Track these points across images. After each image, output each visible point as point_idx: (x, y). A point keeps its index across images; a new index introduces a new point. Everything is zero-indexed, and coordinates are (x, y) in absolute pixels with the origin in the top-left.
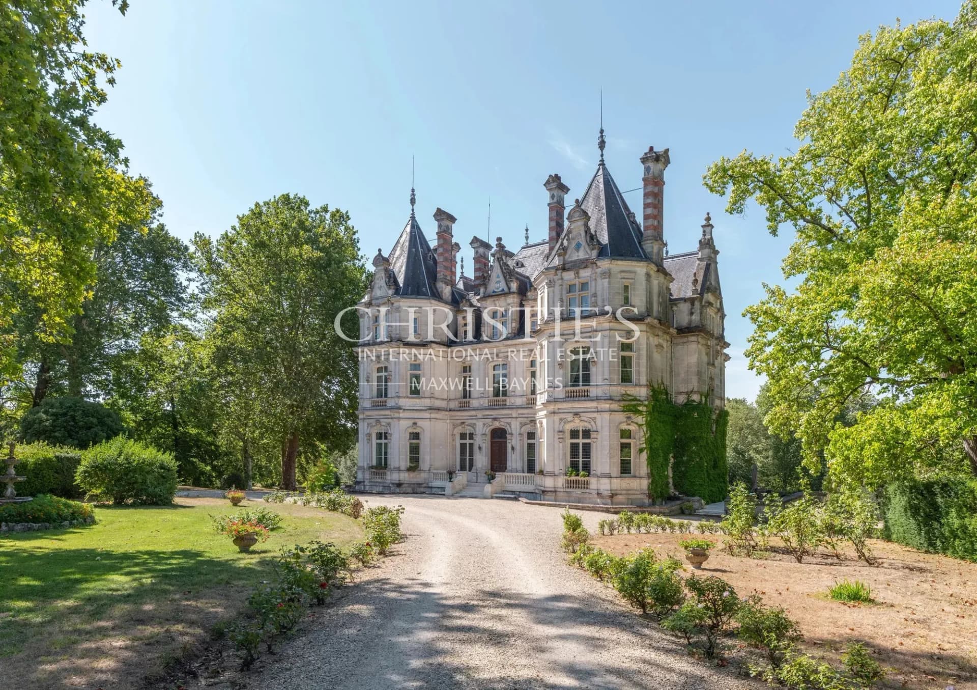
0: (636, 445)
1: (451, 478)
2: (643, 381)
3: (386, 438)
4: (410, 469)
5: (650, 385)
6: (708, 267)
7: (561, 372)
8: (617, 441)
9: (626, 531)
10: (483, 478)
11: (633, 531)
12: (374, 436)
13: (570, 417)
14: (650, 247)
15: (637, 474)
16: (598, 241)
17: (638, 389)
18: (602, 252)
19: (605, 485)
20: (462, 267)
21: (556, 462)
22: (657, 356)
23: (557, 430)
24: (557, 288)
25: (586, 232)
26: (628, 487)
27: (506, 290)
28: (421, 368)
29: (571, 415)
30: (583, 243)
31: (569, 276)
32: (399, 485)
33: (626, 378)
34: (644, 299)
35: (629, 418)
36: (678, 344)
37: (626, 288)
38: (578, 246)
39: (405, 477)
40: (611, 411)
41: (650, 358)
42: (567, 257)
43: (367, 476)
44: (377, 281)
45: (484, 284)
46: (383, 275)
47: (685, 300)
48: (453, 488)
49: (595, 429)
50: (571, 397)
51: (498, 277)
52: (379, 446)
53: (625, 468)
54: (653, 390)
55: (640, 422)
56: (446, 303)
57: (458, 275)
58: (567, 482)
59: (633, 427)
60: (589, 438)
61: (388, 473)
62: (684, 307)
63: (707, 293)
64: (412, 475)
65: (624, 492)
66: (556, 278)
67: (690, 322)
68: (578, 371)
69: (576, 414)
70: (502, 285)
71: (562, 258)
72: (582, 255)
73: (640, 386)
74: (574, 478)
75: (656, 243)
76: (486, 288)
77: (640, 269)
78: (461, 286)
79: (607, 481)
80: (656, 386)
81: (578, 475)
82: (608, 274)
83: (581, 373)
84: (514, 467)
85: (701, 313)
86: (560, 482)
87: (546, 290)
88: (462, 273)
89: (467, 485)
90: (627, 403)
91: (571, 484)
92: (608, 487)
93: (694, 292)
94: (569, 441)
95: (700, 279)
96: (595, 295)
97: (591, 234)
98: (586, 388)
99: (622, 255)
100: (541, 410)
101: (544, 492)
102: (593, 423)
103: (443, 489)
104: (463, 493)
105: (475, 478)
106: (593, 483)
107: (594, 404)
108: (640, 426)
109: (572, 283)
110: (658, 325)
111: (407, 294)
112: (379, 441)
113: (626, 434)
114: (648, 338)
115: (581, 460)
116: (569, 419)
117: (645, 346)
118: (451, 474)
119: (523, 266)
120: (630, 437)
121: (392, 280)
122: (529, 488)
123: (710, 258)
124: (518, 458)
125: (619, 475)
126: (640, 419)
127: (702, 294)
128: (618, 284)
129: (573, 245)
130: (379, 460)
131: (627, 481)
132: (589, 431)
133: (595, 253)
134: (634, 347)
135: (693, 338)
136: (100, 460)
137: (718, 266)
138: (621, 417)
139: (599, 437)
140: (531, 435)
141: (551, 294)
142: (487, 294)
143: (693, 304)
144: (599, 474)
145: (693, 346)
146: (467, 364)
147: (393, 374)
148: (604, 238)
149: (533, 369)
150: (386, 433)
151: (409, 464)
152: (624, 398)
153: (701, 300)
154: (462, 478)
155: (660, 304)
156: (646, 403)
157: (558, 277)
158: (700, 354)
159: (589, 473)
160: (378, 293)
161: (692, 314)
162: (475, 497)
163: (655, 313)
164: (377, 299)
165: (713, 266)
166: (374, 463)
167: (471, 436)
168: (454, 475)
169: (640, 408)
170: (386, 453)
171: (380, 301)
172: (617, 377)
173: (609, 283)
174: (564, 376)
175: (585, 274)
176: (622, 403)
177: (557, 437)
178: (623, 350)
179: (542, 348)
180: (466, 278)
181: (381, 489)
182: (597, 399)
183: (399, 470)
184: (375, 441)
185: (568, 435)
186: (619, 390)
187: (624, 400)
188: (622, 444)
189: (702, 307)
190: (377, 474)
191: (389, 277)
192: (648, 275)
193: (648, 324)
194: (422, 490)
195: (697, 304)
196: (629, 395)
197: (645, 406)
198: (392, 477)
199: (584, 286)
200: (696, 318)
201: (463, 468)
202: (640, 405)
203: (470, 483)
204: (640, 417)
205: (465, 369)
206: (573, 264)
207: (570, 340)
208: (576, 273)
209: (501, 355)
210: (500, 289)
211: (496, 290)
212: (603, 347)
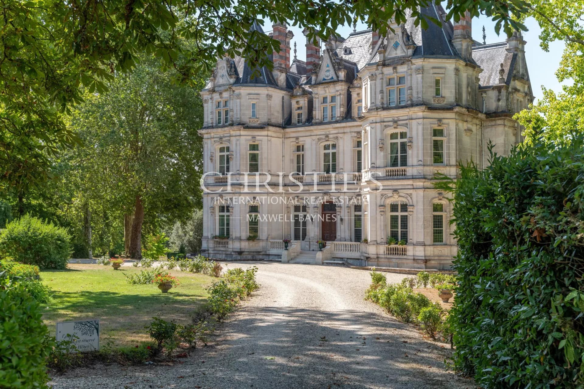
0: (447, 217)
1: (286, 247)
2: (453, 161)
3: (228, 211)
4: (250, 239)
5: (459, 165)
6: (515, 57)
7: (382, 154)
8: (430, 214)
9: (423, 286)
10: (315, 246)
11: (429, 286)
12: (217, 209)
13: (390, 193)
14: (460, 44)
15: (448, 243)
16: (413, 41)
17: (448, 168)
18: (417, 52)
19: (420, 252)
20: (295, 51)
21: (379, 233)
22: (466, 139)
23: (378, 204)
24: (378, 81)
25: (403, 33)
26: (440, 254)
27: (335, 78)
28: (259, 148)
29: (391, 191)
30: (401, 42)
31: (388, 71)
32: (240, 253)
33: (438, 158)
34: (454, 91)
35: (440, 194)
36: (488, 127)
37: (437, 82)
38: (396, 46)
39: (245, 245)
40: (425, 188)
41: (459, 141)
42: (386, 54)
43: (211, 245)
44: (219, 70)
45: (316, 73)
46: (225, 65)
47: (494, 88)
48: (289, 255)
49: (411, 204)
50: (390, 176)
51: (328, 66)
52: (222, 218)
53: (438, 237)
54: (463, 169)
55: (450, 197)
56: (282, 89)
57: (292, 59)
58: (388, 249)
59: (444, 202)
60: (406, 211)
61: (230, 242)
62: (493, 94)
63: (514, 80)
64: (252, 243)
65: (436, 258)
66: (378, 72)
67: (498, 107)
68: (397, 153)
69: (395, 191)
70: (331, 74)
71: (382, 55)
72: (399, 53)
73: (450, 166)
74: (393, 246)
75: (464, 40)
76: (317, 76)
77: (450, 65)
78: (294, 70)
79: (421, 248)
80: (465, 165)
81: (397, 244)
82: (421, 70)
83: (399, 155)
84: (343, 236)
85: (507, 99)
86: (382, 249)
87: (369, 83)
88: (295, 57)
89: (301, 253)
90: (438, 181)
91: (392, 252)
92: (422, 254)
93: (501, 80)
94: (389, 214)
95: (507, 69)
96: (411, 88)
97: (407, 34)
98: (403, 168)
99: (433, 54)
100: (366, 187)
101: (368, 258)
102: (409, 198)
103: (279, 256)
104: (298, 260)
105: (307, 247)
106: (411, 250)
107: (410, 182)
108: (450, 200)
109: (391, 77)
110: (467, 113)
111: (246, 83)
112: (222, 214)
113: (437, 208)
114: (457, 125)
115: (399, 230)
116: (389, 195)
117: (454, 131)
118: (287, 243)
119: (350, 53)
120: (442, 211)
121: (233, 70)
122: (356, 255)
123: (516, 49)
124: (347, 228)
125: (432, 243)
126: (451, 195)
127: (508, 83)
128: (431, 79)
129: (392, 43)
130: (222, 230)
131: (439, 248)
132: (406, 205)
133: (410, 52)
134: (445, 132)
135: (500, 122)
136: (16, 234)
137: (525, 54)
138: (433, 193)
139: (415, 210)
140: (358, 208)
141: (373, 87)
142: (318, 81)
143: (500, 92)
144: (415, 243)
145: (500, 129)
146: (301, 144)
147: (234, 153)
148: (418, 40)
149: (359, 149)
150: (228, 207)
151: (248, 234)
152: (436, 176)
153: (507, 88)
154: (296, 246)
155: (469, 93)
156: (455, 181)
157: (379, 71)
158: (506, 135)
159: (407, 241)
160: (220, 81)
161: (499, 100)
162: (308, 264)
163: (464, 102)
164: (220, 86)
165: (520, 54)
166: (217, 233)
167: (304, 208)
168: (289, 244)
169: (450, 185)
170: (228, 224)
171: (222, 88)
172: (430, 159)
173: (423, 78)
174: (385, 157)
175: (402, 69)
176: (434, 182)
177: (379, 210)
178: (435, 135)
179: (366, 132)
180: (299, 61)
181: (223, 257)
182: (413, 178)
183: (240, 239)
184: (218, 214)
185: (388, 209)
186: (431, 170)
187: (436, 179)
188: (434, 216)
189: (509, 93)
190: (219, 243)
191: (231, 67)
192: (457, 70)
193: (456, 113)
194: (261, 257)
195: (504, 92)
196: (441, 174)
197: (455, 183)
198: (234, 246)
199: (401, 80)
200: (502, 104)
201: (297, 238)
202: (449, 183)
203: (303, 251)
204: (451, 193)
205: (298, 149)
206: (391, 60)
207: (389, 126)
208: (395, 68)
209: (331, 136)
210: (330, 77)
211: (326, 78)
212: (417, 134)
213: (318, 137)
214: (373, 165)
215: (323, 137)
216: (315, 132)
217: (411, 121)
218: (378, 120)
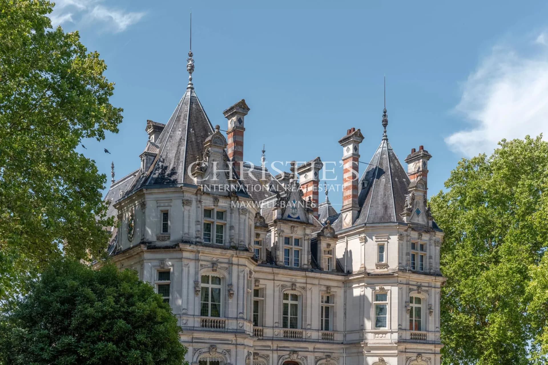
24: (405, 243)
27: (303, 219)
29: (415, 355)
31: (414, 235)
38: (418, 212)
50: (414, 339)
51: (294, 203)
69: (419, 354)
70: (298, 213)
71: (409, 217)
82: (440, 243)
87: (396, 242)
96: (431, 257)
98: (425, 332)
102: (429, 362)
109: (416, 242)
116: (413, 358)
142: (284, 217)
175: (426, 237)
182: (433, 343)
205: (256, 293)
206: (416, 226)
207: (413, 290)
208: (420, 235)
209: (298, 285)
210: (296, 216)
211: (292, 216)
212: (435, 301)
213: (282, 283)
214: (400, 326)
215: (289, 284)
216: (280, 277)
217: (430, 288)
218: (405, 282)
